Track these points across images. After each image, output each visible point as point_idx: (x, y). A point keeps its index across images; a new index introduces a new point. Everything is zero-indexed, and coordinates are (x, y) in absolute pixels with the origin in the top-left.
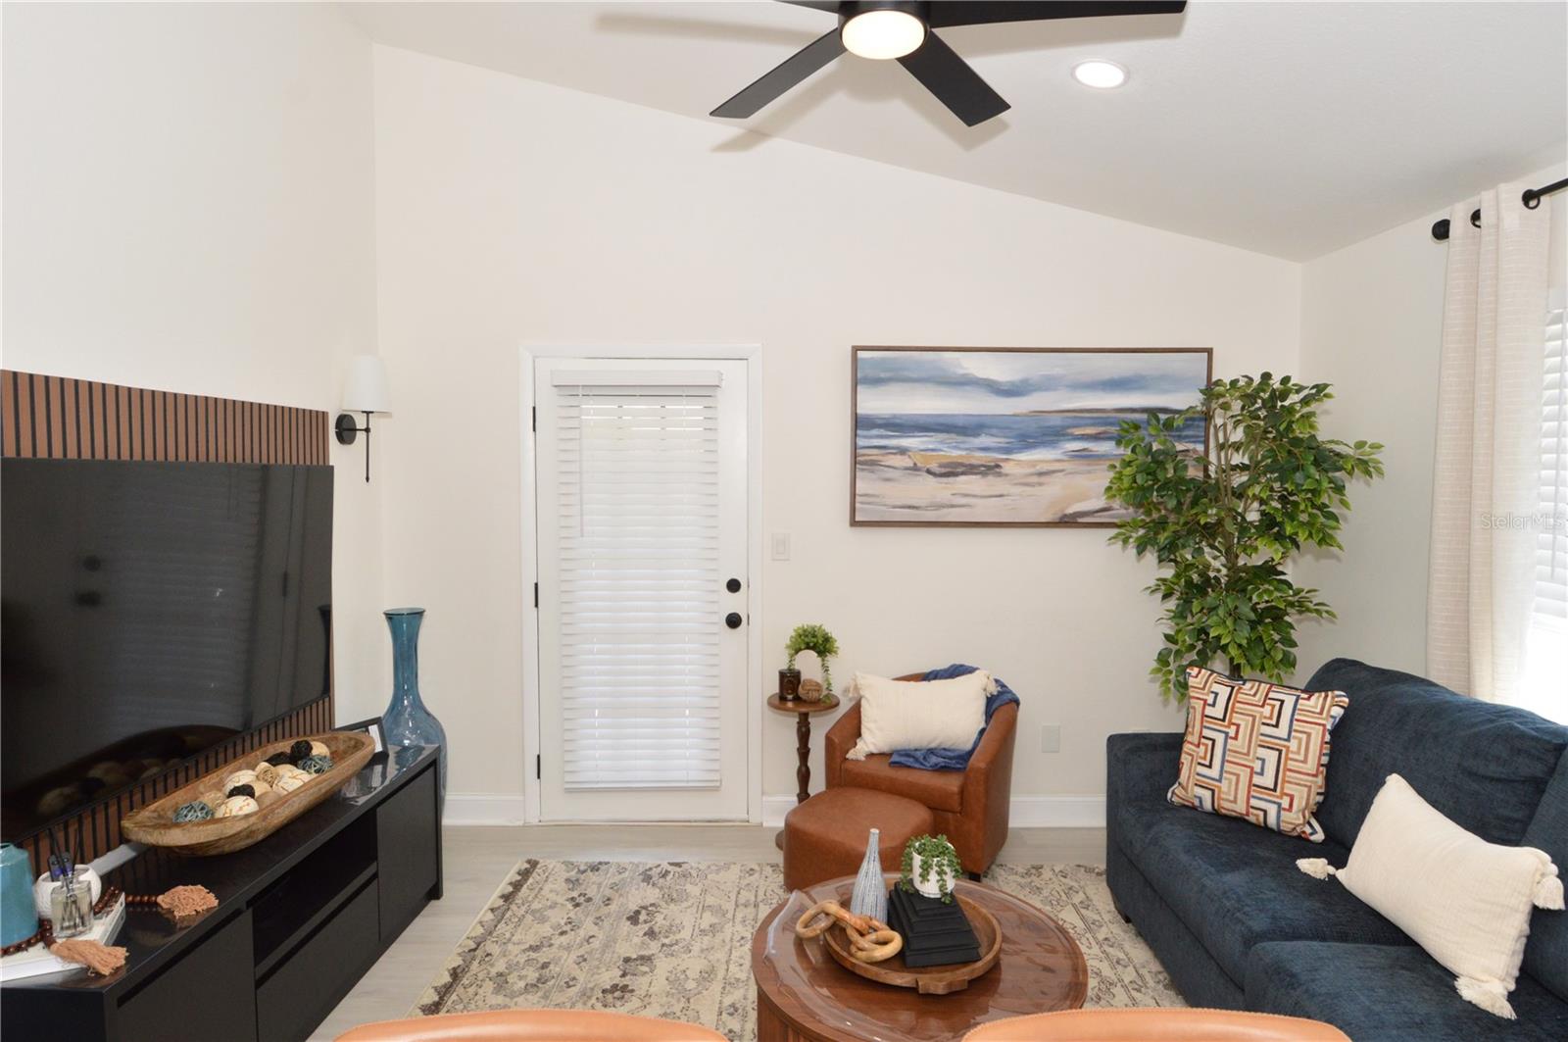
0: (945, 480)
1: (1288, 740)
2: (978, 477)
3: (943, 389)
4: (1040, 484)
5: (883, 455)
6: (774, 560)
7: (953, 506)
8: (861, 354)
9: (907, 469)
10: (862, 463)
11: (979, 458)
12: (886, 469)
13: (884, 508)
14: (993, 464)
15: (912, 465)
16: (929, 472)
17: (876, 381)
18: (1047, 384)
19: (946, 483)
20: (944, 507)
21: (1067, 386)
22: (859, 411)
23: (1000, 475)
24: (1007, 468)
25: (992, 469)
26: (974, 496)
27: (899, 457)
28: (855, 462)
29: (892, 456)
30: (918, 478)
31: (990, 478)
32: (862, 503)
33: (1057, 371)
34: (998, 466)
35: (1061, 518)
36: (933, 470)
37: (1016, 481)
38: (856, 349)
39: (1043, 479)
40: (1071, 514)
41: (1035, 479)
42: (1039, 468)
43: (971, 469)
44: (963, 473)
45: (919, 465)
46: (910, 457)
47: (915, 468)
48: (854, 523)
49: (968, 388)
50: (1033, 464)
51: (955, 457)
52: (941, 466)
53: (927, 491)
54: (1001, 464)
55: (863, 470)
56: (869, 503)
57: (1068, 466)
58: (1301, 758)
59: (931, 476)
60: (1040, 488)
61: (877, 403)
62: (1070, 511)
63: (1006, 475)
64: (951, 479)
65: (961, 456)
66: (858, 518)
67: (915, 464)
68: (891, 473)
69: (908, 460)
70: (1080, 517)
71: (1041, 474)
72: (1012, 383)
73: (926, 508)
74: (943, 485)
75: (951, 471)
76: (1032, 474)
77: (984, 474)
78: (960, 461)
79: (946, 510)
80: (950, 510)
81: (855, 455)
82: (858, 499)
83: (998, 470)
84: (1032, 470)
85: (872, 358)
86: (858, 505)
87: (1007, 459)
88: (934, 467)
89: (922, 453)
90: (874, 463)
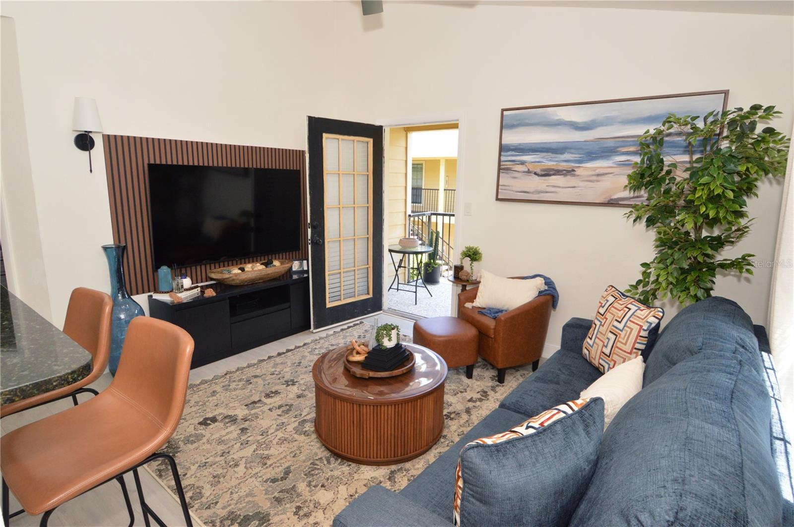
0: (544, 178)
1: (621, 331)
2: (562, 176)
3: (546, 128)
4: (598, 181)
5: (513, 165)
6: (465, 215)
7: (547, 192)
8: (505, 113)
9: (524, 172)
10: (504, 169)
11: (563, 166)
12: (514, 172)
13: (512, 192)
14: (570, 169)
15: (527, 170)
16: (535, 174)
17: (512, 126)
18: (607, 122)
19: (544, 180)
20: (542, 192)
21: (620, 122)
22: (503, 143)
23: (574, 175)
24: (578, 172)
25: (570, 172)
26: (559, 187)
27: (521, 166)
28: (499, 169)
29: (518, 166)
30: (530, 177)
31: (569, 177)
32: (502, 189)
33: (614, 114)
34: (573, 171)
35: (609, 201)
36: (537, 173)
37: (583, 179)
38: (503, 110)
39: (599, 178)
40: (615, 199)
41: (595, 178)
42: (597, 172)
43: (558, 172)
44: (553, 175)
45: (530, 170)
46: (526, 166)
47: (529, 172)
48: (497, 199)
49: (560, 127)
50: (595, 169)
51: (550, 166)
52: (542, 170)
53: (535, 183)
54: (575, 170)
55: (503, 173)
56: (505, 190)
57: (616, 171)
58: (624, 342)
59: (536, 176)
60: (598, 183)
61: (512, 138)
62: (615, 196)
63: (578, 176)
64: (547, 178)
65: (553, 165)
66: (499, 197)
67: (529, 169)
68: (516, 175)
69: (525, 167)
70: (621, 201)
71: (598, 175)
72: (585, 123)
73: (532, 193)
74: (543, 181)
75: (547, 173)
76: (593, 175)
77: (565, 175)
78: (552, 168)
79: (543, 194)
80: (545, 194)
81: (499, 165)
82: (500, 187)
83: (573, 173)
84: (594, 173)
85: (510, 115)
86: (499, 190)
87: (579, 167)
88: (538, 171)
89: (533, 164)
90: (508, 169)
